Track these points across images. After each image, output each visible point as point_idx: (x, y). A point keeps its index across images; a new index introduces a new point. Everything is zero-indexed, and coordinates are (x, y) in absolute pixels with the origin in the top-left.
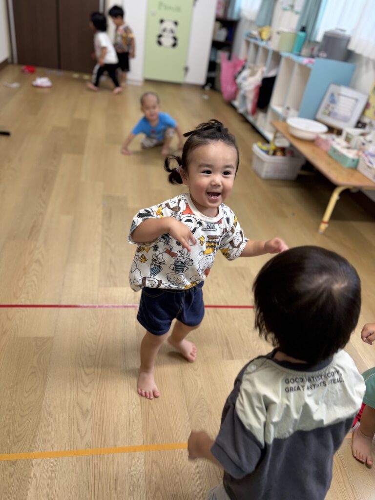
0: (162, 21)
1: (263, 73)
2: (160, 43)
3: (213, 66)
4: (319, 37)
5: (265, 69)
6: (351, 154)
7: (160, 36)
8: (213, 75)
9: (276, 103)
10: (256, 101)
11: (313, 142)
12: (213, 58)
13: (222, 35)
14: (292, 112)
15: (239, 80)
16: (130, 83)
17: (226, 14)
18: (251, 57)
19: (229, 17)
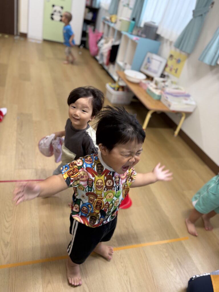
0: (53, 6)
1: (112, 42)
2: (52, 19)
3: (84, 34)
4: (142, 25)
5: (113, 40)
6: (157, 92)
7: (52, 15)
8: (85, 39)
9: (120, 60)
10: (109, 57)
11: (138, 84)
12: (85, 29)
13: (90, 16)
14: (128, 66)
15: (99, 45)
16: (34, 41)
17: (92, 4)
18: (106, 32)
19: (94, 6)
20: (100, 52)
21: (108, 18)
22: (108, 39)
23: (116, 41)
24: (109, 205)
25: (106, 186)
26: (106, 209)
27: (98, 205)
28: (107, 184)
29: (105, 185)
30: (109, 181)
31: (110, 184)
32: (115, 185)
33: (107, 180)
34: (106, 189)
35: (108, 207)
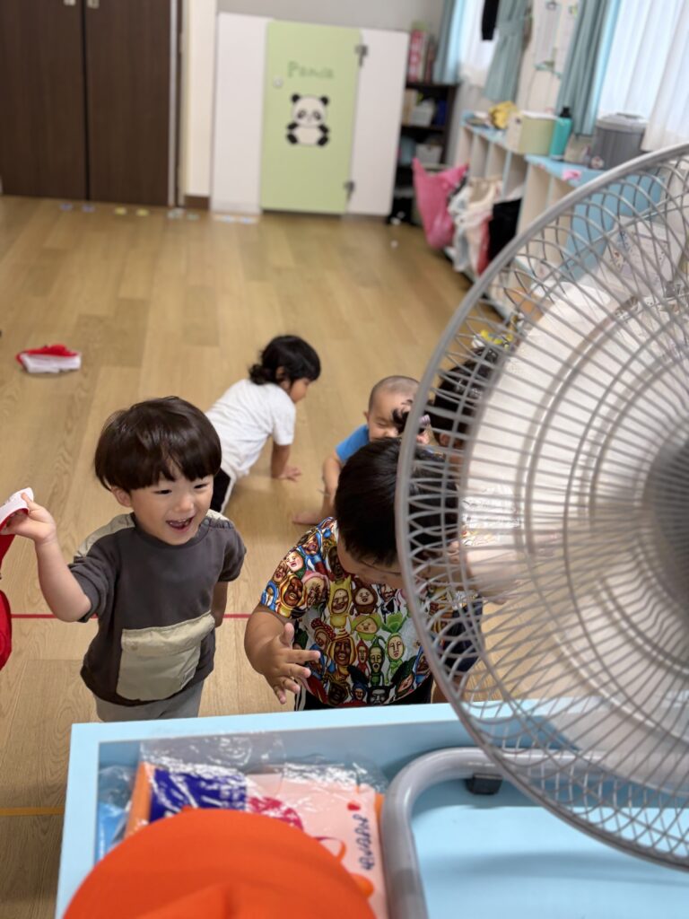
0: (295, 98)
2: (293, 139)
3: (404, 175)
5: (501, 185)
7: (293, 126)
8: (406, 193)
10: (486, 245)
12: (404, 159)
13: (424, 114)
15: (453, 207)
16: (231, 219)
17: (431, 75)
18: (475, 162)
19: (437, 79)
20: (459, 232)
21: (482, 115)
22: (484, 186)
23: (509, 189)
24: (368, 651)
25: (356, 605)
26: (363, 661)
27: (340, 651)
28: (359, 600)
29: (354, 600)
30: (364, 591)
31: (367, 600)
32: (380, 601)
33: (358, 588)
34: (355, 612)
35: (369, 657)
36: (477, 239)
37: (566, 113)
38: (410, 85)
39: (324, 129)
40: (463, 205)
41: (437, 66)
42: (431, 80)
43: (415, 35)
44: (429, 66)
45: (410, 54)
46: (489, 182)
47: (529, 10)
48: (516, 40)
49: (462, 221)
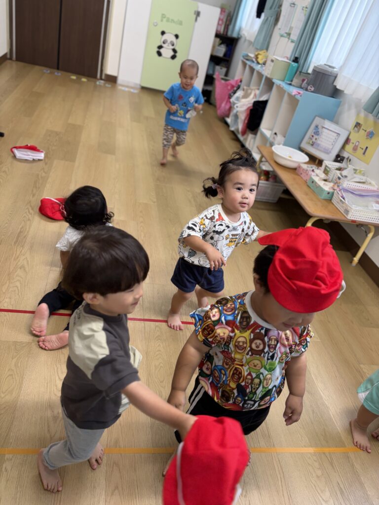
0: (163, 33)
1: (255, 95)
2: (159, 54)
3: (209, 80)
4: (310, 71)
6: (327, 187)
7: (160, 47)
8: (209, 88)
9: (265, 127)
10: (246, 122)
11: (294, 170)
12: (211, 72)
13: (221, 51)
14: (279, 138)
15: (232, 100)
16: (127, 89)
17: (227, 32)
18: (245, 78)
19: (229, 34)
20: (235, 111)
21: (252, 55)
22: (249, 91)
23: (261, 95)
24: (252, 379)
25: (251, 349)
26: (247, 384)
27: (235, 374)
29: (250, 346)
30: (258, 342)
31: (259, 347)
33: (254, 339)
34: (250, 353)
35: (252, 383)
36: (243, 117)
37: (296, 60)
38: (217, 35)
39: (175, 51)
40: (238, 99)
41: (231, 27)
42: (226, 35)
43: (223, 10)
44: (227, 27)
45: (220, 19)
46: (252, 90)
47: (280, 6)
48: (272, 19)
49: (237, 107)
